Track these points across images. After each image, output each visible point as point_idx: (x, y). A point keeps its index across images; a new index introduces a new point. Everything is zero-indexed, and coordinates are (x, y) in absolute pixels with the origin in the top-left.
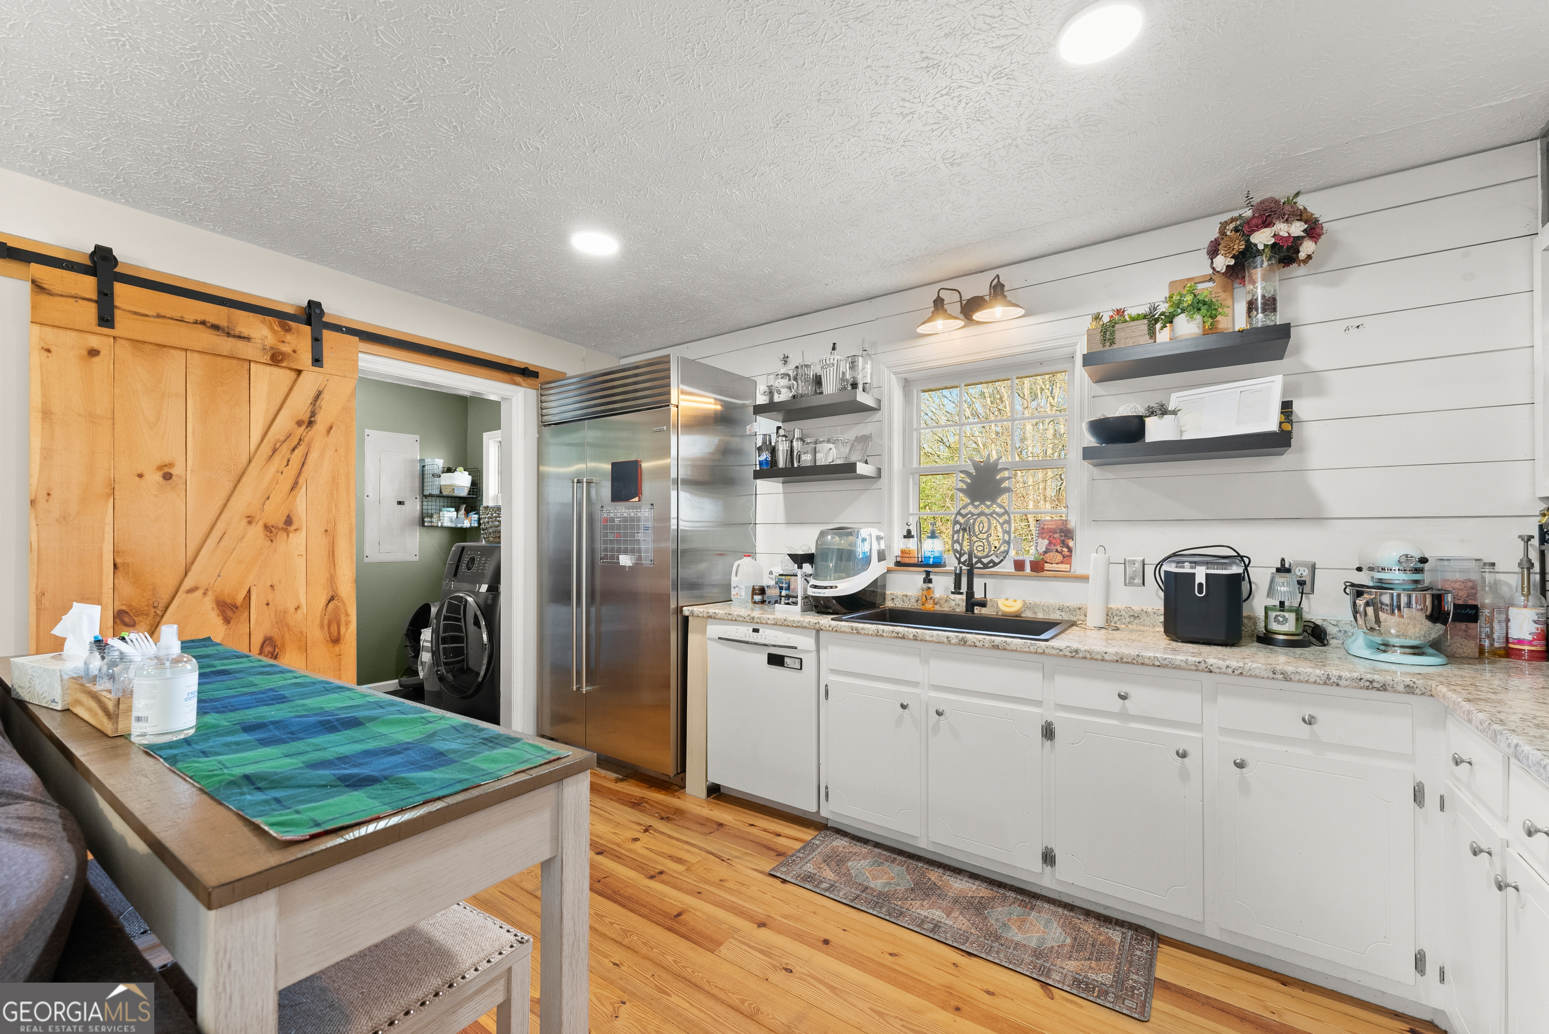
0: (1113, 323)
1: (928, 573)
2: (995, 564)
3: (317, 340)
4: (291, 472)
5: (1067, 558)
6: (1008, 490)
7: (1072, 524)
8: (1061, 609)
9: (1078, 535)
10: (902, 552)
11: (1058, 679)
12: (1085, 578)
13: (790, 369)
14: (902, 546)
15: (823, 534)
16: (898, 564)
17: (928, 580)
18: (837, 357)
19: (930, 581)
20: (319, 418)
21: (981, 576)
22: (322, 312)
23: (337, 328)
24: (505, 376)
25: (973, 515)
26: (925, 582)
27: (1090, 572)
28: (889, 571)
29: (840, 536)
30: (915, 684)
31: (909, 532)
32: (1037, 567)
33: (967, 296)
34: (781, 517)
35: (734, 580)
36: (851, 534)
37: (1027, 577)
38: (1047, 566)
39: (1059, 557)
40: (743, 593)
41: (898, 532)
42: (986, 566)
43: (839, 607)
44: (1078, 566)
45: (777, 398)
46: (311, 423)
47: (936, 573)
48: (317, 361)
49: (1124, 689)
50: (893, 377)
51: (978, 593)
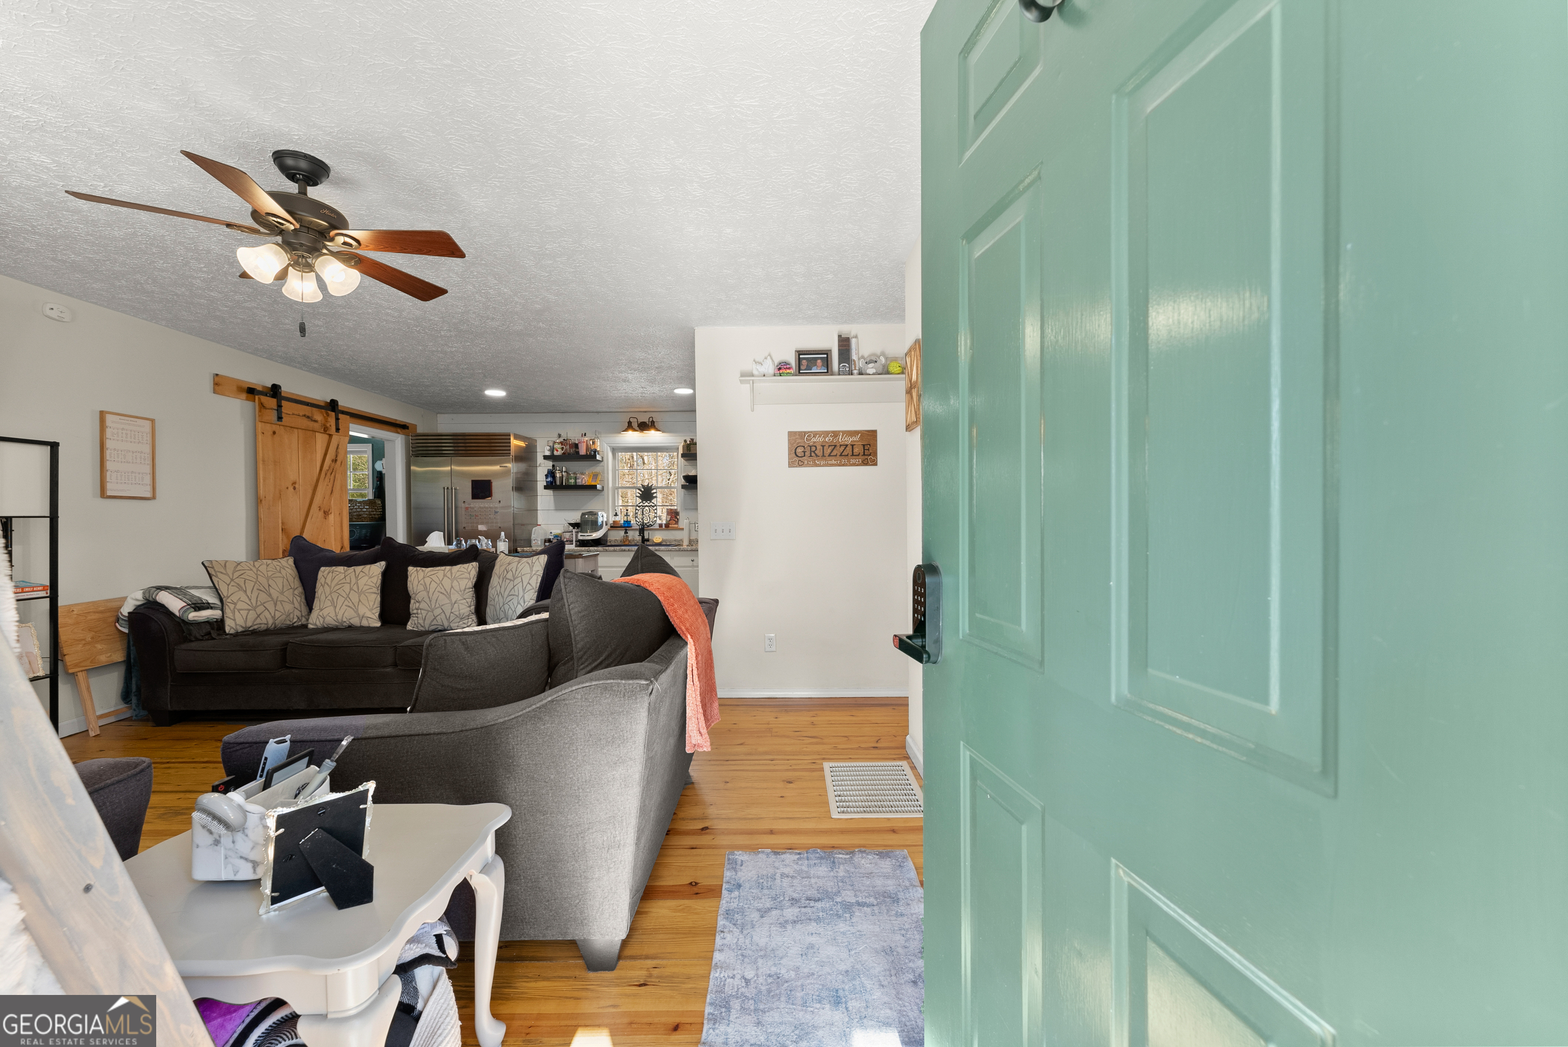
0: (690, 444)
1: (626, 530)
2: (652, 526)
3: (337, 419)
4: (330, 485)
5: (677, 523)
6: (656, 497)
7: (679, 510)
8: (675, 541)
9: (680, 514)
10: (614, 522)
11: (675, 558)
12: (683, 529)
13: (561, 440)
14: (613, 519)
15: (583, 514)
16: (611, 527)
17: (626, 533)
18: (586, 439)
19: (627, 533)
20: (338, 458)
21: (647, 530)
22: (337, 405)
23: (343, 413)
24: (393, 429)
25: (643, 506)
26: (625, 533)
27: (684, 527)
28: (609, 530)
29: (591, 515)
31: (616, 513)
32: (667, 526)
33: (640, 421)
34: (552, 506)
35: (533, 537)
36: (595, 514)
37: (664, 529)
38: (670, 526)
39: (674, 522)
40: (539, 542)
41: (611, 514)
42: (648, 526)
43: (593, 544)
44: (681, 525)
45: (556, 453)
46: (336, 460)
47: (629, 530)
48: (338, 430)
49: (693, 558)
50: (609, 448)
51: (646, 537)
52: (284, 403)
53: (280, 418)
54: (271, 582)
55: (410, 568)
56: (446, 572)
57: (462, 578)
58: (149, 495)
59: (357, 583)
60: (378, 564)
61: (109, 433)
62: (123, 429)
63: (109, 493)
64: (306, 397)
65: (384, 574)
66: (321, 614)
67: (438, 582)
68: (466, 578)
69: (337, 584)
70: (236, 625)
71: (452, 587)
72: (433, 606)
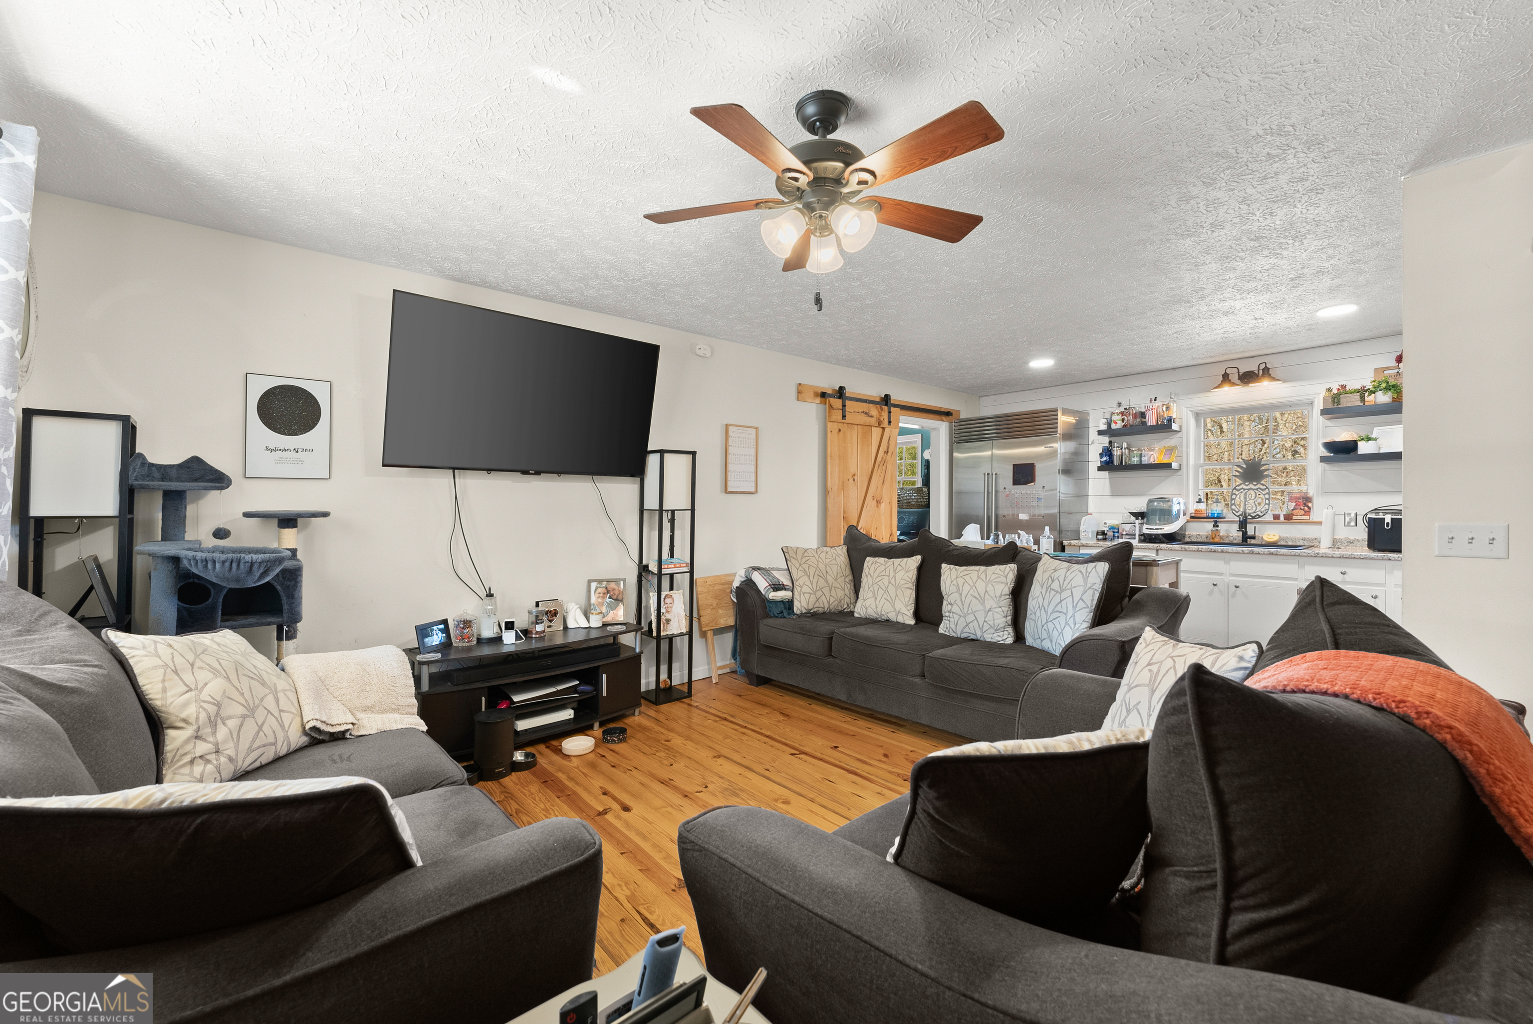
0: (1339, 394)
1: (1216, 522)
2: (1260, 517)
3: (890, 412)
4: (882, 476)
5: (1308, 512)
6: (1268, 476)
7: (1310, 494)
8: (1304, 540)
9: (1315, 500)
10: (1196, 511)
11: (1306, 567)
12: (1320, 523)
13: (1122, 409)
14: (1195, 508)
15: (1151, 501)
16: (1192, 517)
17: (1216, 525)
18: (1157, 404)
19: (1218, 526)
20: (889, 450)
21: (1251, 523)
22: (890, 399)
23: (895, 406)
24: (939, 417)
25: (1244, 490)
26: (1214, 526)
27: (1323, 520)
28: (1188, 521)
29: (1162, 502)
30: (1221, 574)
31: (1200, 499)
32: (1288, 517)
33: (1242, 371)
34: (1107, 490)
35: (1082, 528)
36: (1169, 501)
37: (1282, 523)
38: (1294, 517)
39: (1303, 512)
40: (1090, 535)
41: (1192, 499)
42: (1253, 518)
43: (1164, 539)
44: (1314, 517)
45: (1113, 426)
47: (1220, 522)
48: (890, 422)
49: (1343, 570)
50: (1190, 413)
51: (1250, 532)
52: (848, 403)
53: (844, 417)
54: (828, 569)
55: (944, 566)
56: (980, 573)
57: (998, 582)
58: (753, 490)
59: (894, 576)
60: (914, 558)
61: (730, 440)
62: (739, 437)
63: (730, 489)
64: (864, 395)
65: (920, 569)
66: (864, 604)
67: (972, 584)
68: (1002, 583)
69: (878, 576)
70: (801, 606)
71: (986, 591)
72: (965, 611)
